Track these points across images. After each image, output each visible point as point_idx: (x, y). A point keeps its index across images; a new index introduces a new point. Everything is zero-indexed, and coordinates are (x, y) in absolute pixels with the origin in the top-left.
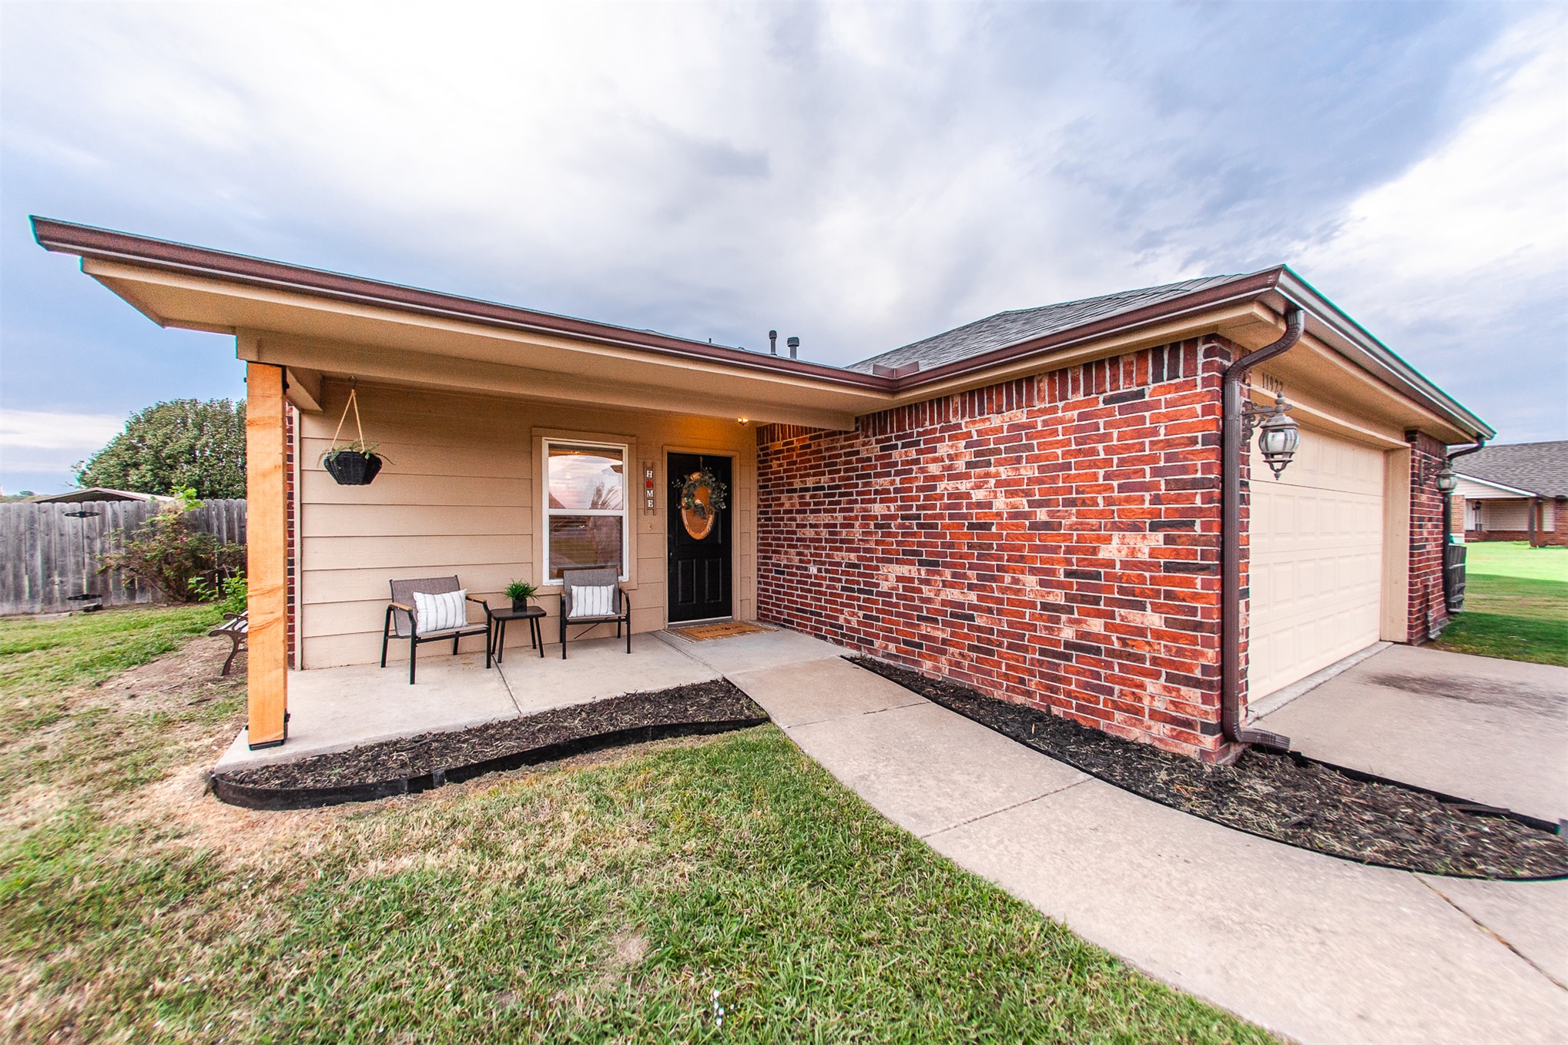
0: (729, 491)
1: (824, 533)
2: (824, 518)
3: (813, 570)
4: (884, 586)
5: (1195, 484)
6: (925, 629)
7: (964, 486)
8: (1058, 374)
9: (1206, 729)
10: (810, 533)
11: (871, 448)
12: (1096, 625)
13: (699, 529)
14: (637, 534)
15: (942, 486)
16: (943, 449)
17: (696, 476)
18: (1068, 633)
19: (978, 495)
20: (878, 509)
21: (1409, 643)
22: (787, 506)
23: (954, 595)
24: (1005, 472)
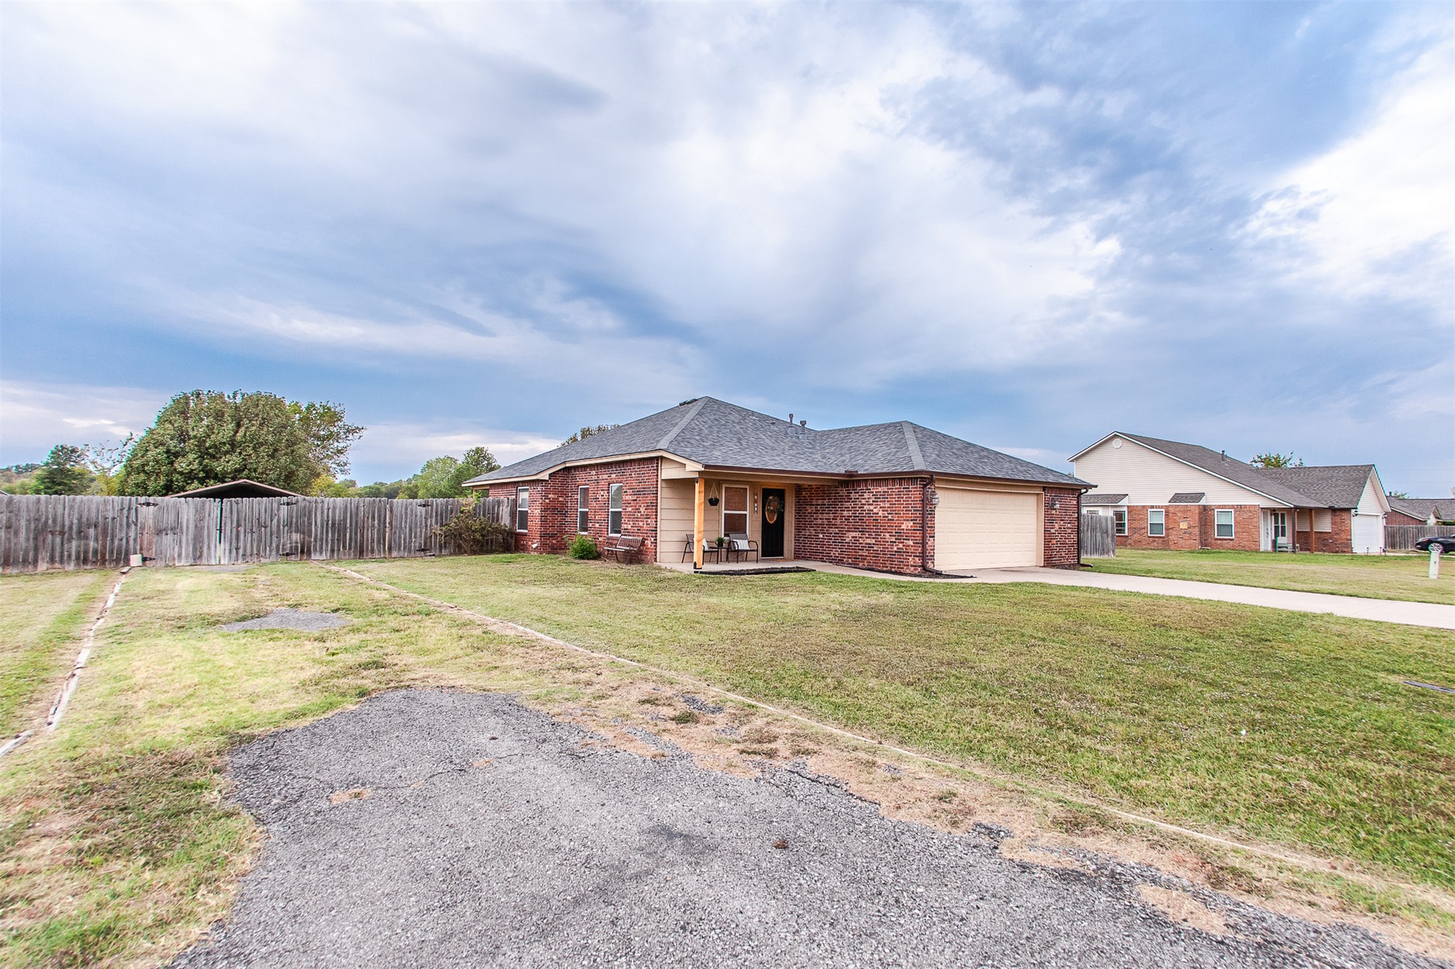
0: (784, 504)
1: (826, 522)
2: (826, 516)
3: (821, 536)
4: (847, 540)
5: (918, 510)
6: (860, 553)
7: (872, 507)
8: (894, 480)
9: (920, 566)
10: (820, 521)
11: (843, 492)
12: (901, 546)
13: (772, 520)
14: (752, 521)
15: (866, 507)
16: (866, 496)
17: (771, 497)
18: (895, 549)
19: (875, 511)
20: (845, 513)
21: (1044, 566)
22: (809, 511)
23: (868, 541)
24: (882, 505)
